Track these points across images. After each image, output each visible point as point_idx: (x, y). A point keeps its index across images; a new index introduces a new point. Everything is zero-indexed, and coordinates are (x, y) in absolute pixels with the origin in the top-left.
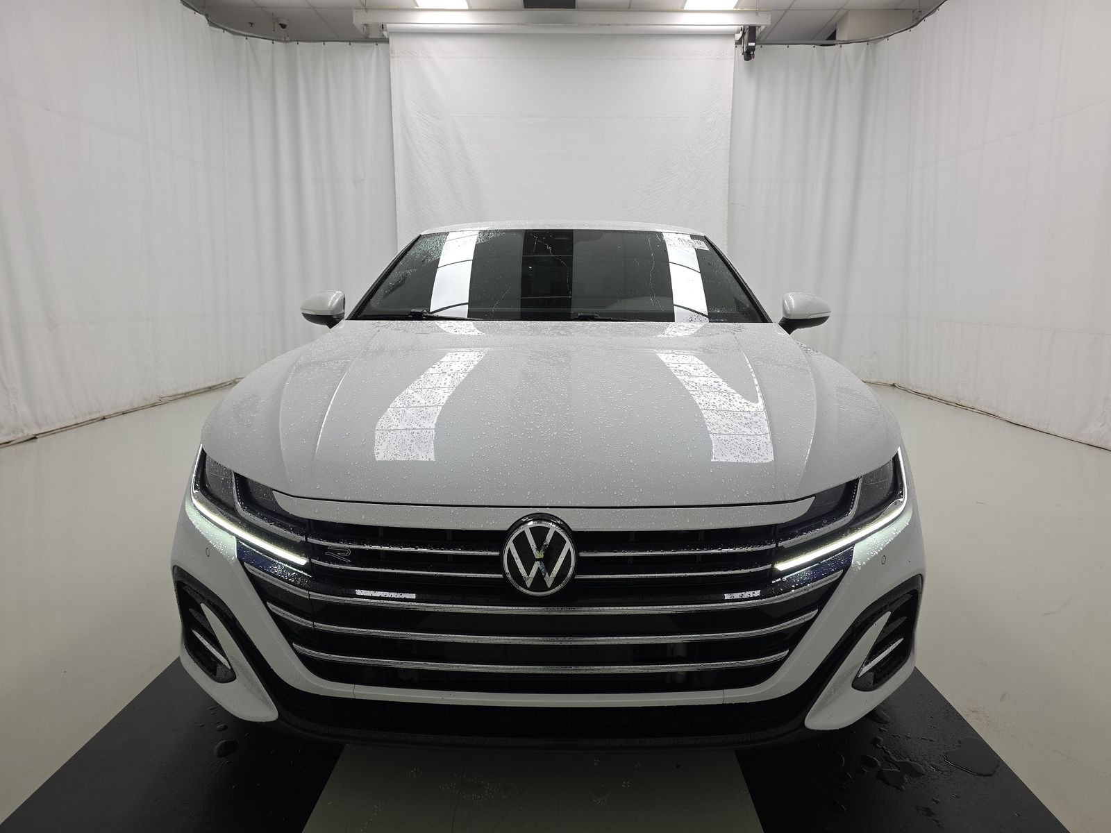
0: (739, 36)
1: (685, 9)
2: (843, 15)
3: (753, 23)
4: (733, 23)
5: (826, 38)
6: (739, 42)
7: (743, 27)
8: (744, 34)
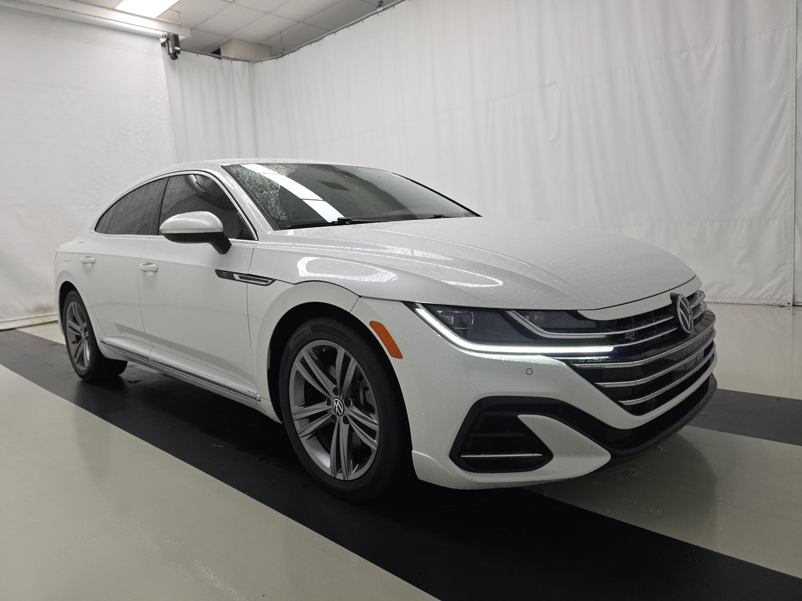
0: (163, 40)
1: (117, 8)
2: (229, 40)
3: (176, 33)
4: (159, 30)
5: (213, 51)
6: (163, 45)
7: (167, 34)
8: (168, 39)
